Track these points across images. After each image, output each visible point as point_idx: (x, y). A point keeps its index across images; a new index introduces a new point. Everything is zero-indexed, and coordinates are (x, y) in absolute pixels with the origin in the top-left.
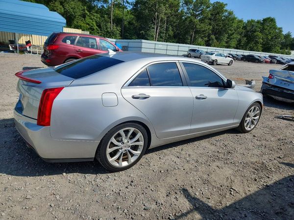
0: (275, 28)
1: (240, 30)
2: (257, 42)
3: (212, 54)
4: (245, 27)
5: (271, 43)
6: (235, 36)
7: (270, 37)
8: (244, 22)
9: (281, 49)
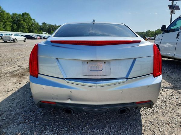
0: (31, 19)
1: (10, 19)
2: (24, 28)
3: (11, 35)
4: (12, 18)
5: (32, 28)
6: (8, 23)
7: (30, 25)
8: (10, 14)
9: (38, 31)
